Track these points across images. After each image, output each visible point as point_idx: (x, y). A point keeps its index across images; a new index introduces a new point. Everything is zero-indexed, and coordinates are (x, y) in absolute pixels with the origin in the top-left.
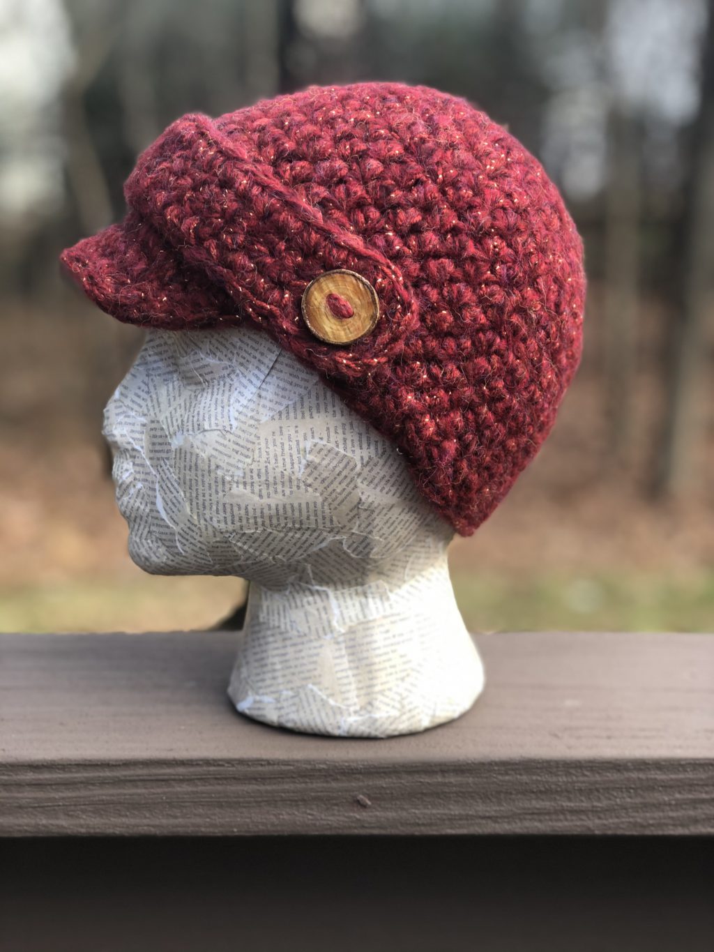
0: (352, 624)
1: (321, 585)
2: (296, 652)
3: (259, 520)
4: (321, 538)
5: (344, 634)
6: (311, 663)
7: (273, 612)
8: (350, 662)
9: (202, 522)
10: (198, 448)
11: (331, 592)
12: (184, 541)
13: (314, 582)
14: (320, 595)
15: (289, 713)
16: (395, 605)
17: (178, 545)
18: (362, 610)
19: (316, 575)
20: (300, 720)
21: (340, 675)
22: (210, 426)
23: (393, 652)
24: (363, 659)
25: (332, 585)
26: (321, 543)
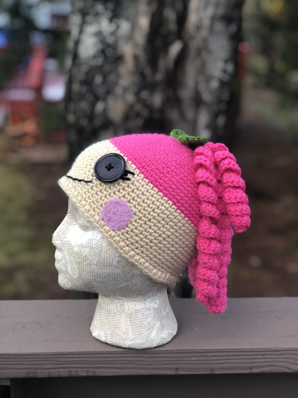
0: (132, 310)
1: (122, 297)
2: (112, 318)
3: (101, 277)
4: (122, 283)
5: (129, 314)
6: (117, 322)
7: (106, 304)
8: (130, 323)
9: (83, 276)
10: (82, 252)
11: (125, 299)
12: (76, 281)
13: (119, 296)
14: (121, 300)
15: (109, 339)
16: (146, 305)
17: (74, 282)
18: (135, 306)
19: (120, 294)
20: (113, 341)
21: (127, 327)
22: (86, 246)
23: (145, 321)
24: (134, 322)
25: (125, 297)
26: (122, 285)
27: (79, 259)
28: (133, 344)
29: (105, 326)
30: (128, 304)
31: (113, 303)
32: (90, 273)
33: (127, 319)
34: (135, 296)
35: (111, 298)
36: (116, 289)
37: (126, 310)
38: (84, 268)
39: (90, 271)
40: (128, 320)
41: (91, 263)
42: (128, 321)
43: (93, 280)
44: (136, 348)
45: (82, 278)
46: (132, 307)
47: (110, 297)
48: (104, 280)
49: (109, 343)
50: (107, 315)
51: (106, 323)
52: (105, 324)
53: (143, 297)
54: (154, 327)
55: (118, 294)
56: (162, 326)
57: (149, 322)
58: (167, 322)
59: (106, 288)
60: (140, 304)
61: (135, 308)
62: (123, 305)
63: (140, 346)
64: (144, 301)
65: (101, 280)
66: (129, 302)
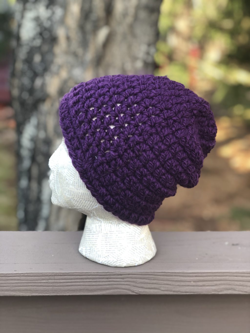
0: (107, 231)
2: (92, 237)
8: (105, 242)
12: (60, 198)
14: (100, 221)
16: (120, 228)
18: (111, 228)
21: (102, 246)
23: (118, 242)
24: (109, 242)
25: (102, 219)
26: (96, 206)
30: (105, 226)
34: (110, 219)
36: (92, 209)
37: (103, 230)
39: (68, 190)
40: (104, 239)
41: (69, 183)
43: (72, 199)
44: (109, 265)
45: (63, 196)
46: (108, 228)
47: (92, 218)
50: (89, 233)
51: (88, 240)
55: (96, 215)
60: (115, 227)
61: (110, 230)
63: (112, 263)
64: (118, 224)
65: (78, 199)
66: (106, 223)
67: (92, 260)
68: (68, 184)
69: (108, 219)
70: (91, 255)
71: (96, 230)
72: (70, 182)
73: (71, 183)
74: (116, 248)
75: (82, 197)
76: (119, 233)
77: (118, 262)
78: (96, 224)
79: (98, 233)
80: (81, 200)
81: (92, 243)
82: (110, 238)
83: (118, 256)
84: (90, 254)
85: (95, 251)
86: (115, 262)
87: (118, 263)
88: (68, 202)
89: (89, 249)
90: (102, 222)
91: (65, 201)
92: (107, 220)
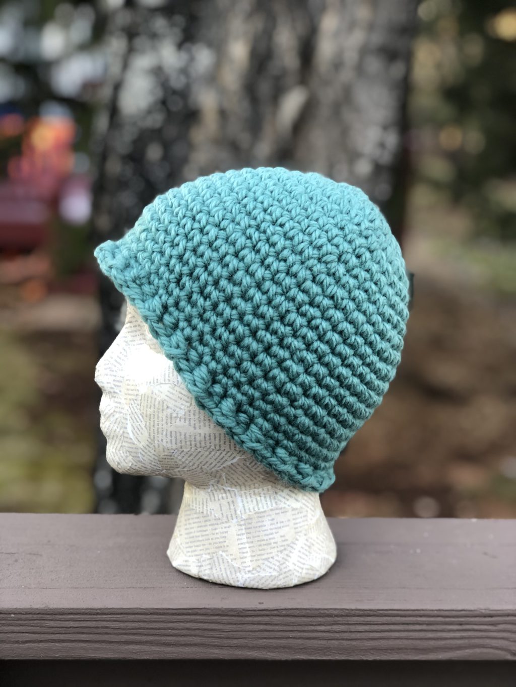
2: (212, 529)
4: (233, 456)
6: (222, 537)
7: (199, 502)
8: (247, 538)
9: (156, 442)
10: (156, 394)
11: (238, 491)
12: (143, 453)
13: (226, 485)
14: (230, 493)
15: (205, 570)
16: (279, 502)
17: (140, 455)
18: (258, 504)
19: (229, 479)
20: (213, 574)
21: (241, 546)
22: (165, 381)
23: (276, 533)
24: (256, 537)
25: (238, 487)
26: (232, 459)
27: (150, 407)
28: (254, 579)
29: (197, 546)
30: (243, 502)
31: (213, 499)
32: (171, 436)
33: (242, 529)
34: (257, 485)
35: (209, 490)
36: (220, 468)
37: (238, 512)
38: (160, 426)
39: (171, 432)
40: (244, 531)
41: (174, 415)
42: (243, 534)
43: (176, 451)
44: (260, 587)
45: (154, 446)
46: (251, 507)
47: (209, 488)
48: (199, 450)
49: (205, 578)
50: (203, 524)
51: (201, 539)
52: (199, 541)
53: (272, 487)
54: (294, 546)
55: (225, 480)
56: (308, 544)
57: (284, 536)
58: (318, 537)
59: (201, 468)
60: (266, 501)
61: (256, 509)
62: (233, 502)
63: (267, 583)
64: (274, 494)
65: (193, 450)
66: (246, 496)
67: (218, 582)
68: (171, 418)
69: (252, 486)
70: (214, 571)
71: (222, 514)
72: (177, 414)
73: (179, 416)
74: (274, 548)
75: (203, 444)
76: (277, 514)
77: (281, 577)
78: (221, 500)
79: (228, 521)
80: (200, 452)
81: (216, 543)
82: (259, 527)
83: (281, 565)
84: (211, 568)
85: (225, 561)
86: (276, 579)
87: (280, 580)
88: (165, 459)
89: (208, 559)
90: (235, 495)
91: (156, 458)
92: (247, 488)
